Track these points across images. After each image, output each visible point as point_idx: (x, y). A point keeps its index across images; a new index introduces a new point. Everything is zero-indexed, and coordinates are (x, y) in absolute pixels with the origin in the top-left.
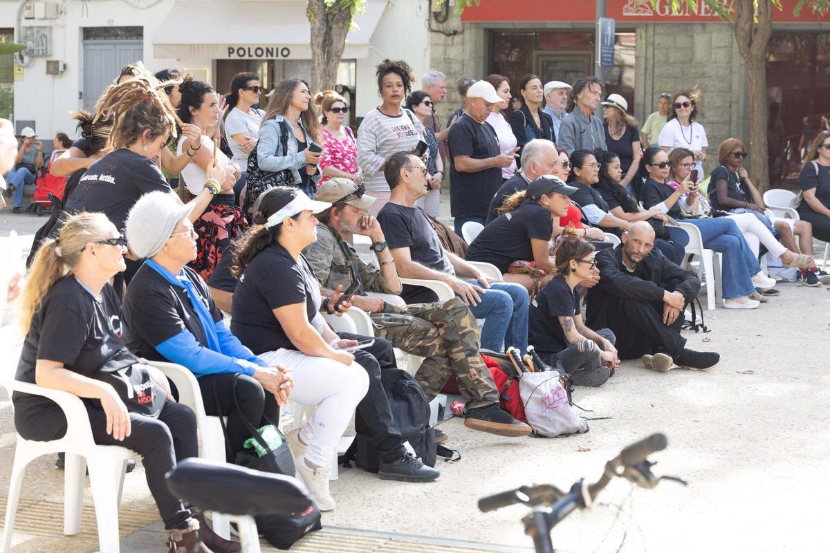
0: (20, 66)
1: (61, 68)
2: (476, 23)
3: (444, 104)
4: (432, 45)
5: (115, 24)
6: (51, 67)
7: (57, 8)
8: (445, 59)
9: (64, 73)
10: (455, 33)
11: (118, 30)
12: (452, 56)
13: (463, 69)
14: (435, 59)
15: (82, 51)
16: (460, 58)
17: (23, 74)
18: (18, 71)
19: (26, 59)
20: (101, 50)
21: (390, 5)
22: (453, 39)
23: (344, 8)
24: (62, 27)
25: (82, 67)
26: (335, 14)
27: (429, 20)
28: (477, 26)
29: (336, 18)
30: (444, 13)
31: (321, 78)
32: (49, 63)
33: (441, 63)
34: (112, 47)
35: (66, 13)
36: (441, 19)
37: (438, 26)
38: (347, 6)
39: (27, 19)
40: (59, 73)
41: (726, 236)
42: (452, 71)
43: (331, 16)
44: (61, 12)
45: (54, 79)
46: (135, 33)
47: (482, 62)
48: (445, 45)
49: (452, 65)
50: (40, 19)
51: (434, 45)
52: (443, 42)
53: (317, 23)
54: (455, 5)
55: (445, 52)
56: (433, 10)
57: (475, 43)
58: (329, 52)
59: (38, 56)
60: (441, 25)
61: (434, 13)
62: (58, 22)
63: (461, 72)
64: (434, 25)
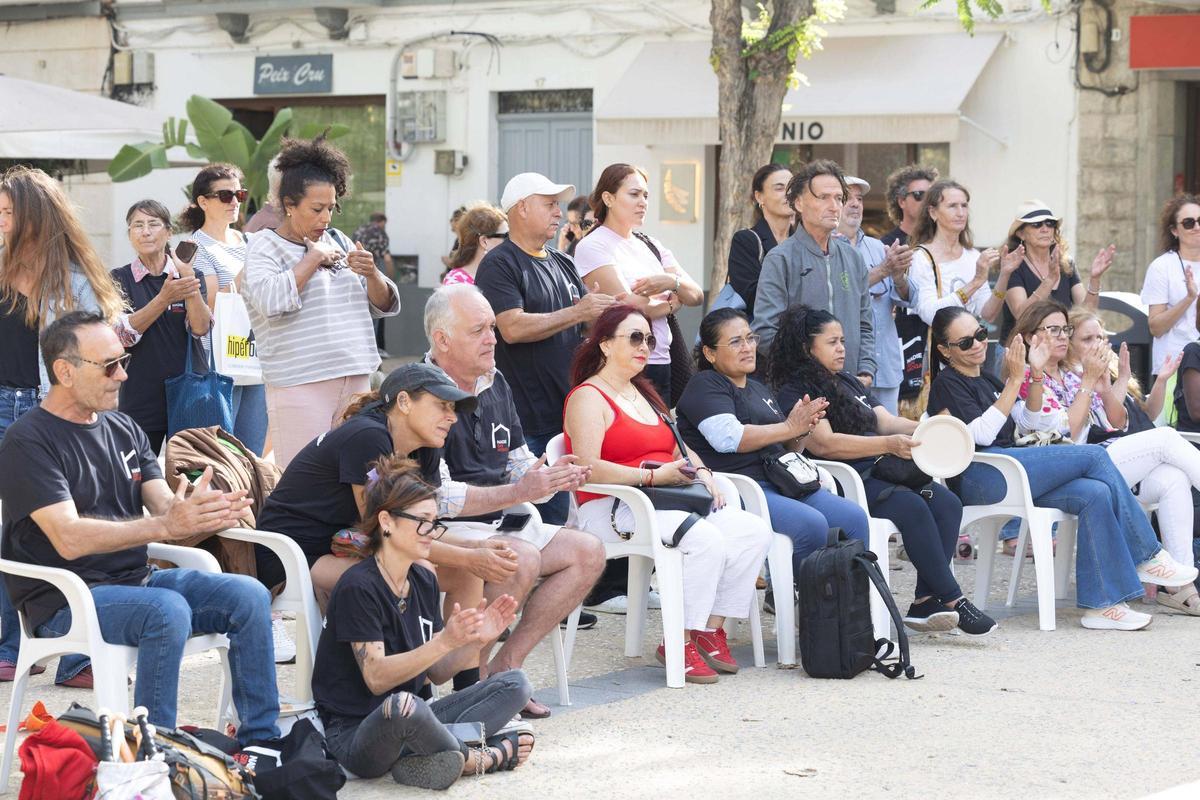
0: (395, 161)
1: (459, 164)
2: (1159, 72)
3: (1102, 223)
4: (1082, 114)
5: (548, 85)
6: (443, 162)
7: (454, 58)
8: (1104, 139)
9: (464, 173)
10: (1123, 90)
11: (553, 95)
12: (1116, 134)
13: (1136, 158)
14: (1087, 138)
15: (496, 134)
16: (1131, 137)
17: (399, 173)
18: (392, 170)
19: (405, 148)
20: (527, 131)
21: (1007, 41)
22: (1119, 101)
23: (777, 46)
24: (463, 92)
25: (496, 161)
26: (761, 59)
27: (1077, 68)
28: (1162, 78)
29: (761, 65)
30: (1103, 55)
31: (735, 176)
32: (439, 154)
33: (1097, 146)
34: (544, 126)
35: (468, 68)
36: (1097, 65)
37: (1093, 79)
38: (782, 43)
39: (407, 78)
40: (456, 172)
41: (1085, 483)
42: (1117, 160)
43: (753, 63)
44: (461, 67)
45: (449, 181)
46: (580, 99)
47: (1171, 143)
48: (1106, 114)
49: (1116, 150)
50: (427, 78)
51: (1085, 113)
52: (1100, 108)
53: (728, 76)
54: (1121, 39)
55: (1105, 127)
56: (1083, 49)
57: (1158, 108)
58: (748, 128)
59: (424, 143)
60: (1096, 76)
61: (1086, 55)
62: (458, 82)
63: (1133, 163)
64: (1086, 77)
